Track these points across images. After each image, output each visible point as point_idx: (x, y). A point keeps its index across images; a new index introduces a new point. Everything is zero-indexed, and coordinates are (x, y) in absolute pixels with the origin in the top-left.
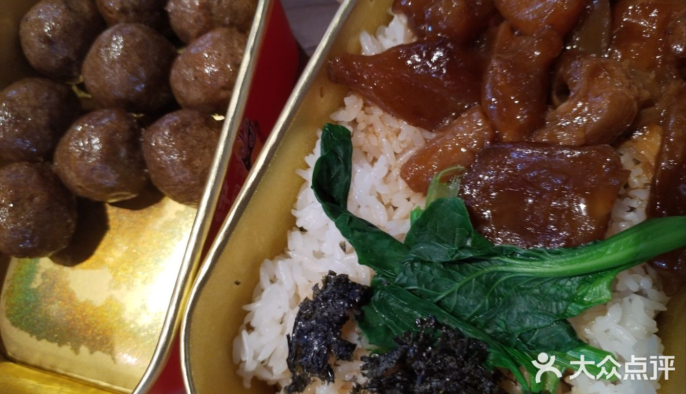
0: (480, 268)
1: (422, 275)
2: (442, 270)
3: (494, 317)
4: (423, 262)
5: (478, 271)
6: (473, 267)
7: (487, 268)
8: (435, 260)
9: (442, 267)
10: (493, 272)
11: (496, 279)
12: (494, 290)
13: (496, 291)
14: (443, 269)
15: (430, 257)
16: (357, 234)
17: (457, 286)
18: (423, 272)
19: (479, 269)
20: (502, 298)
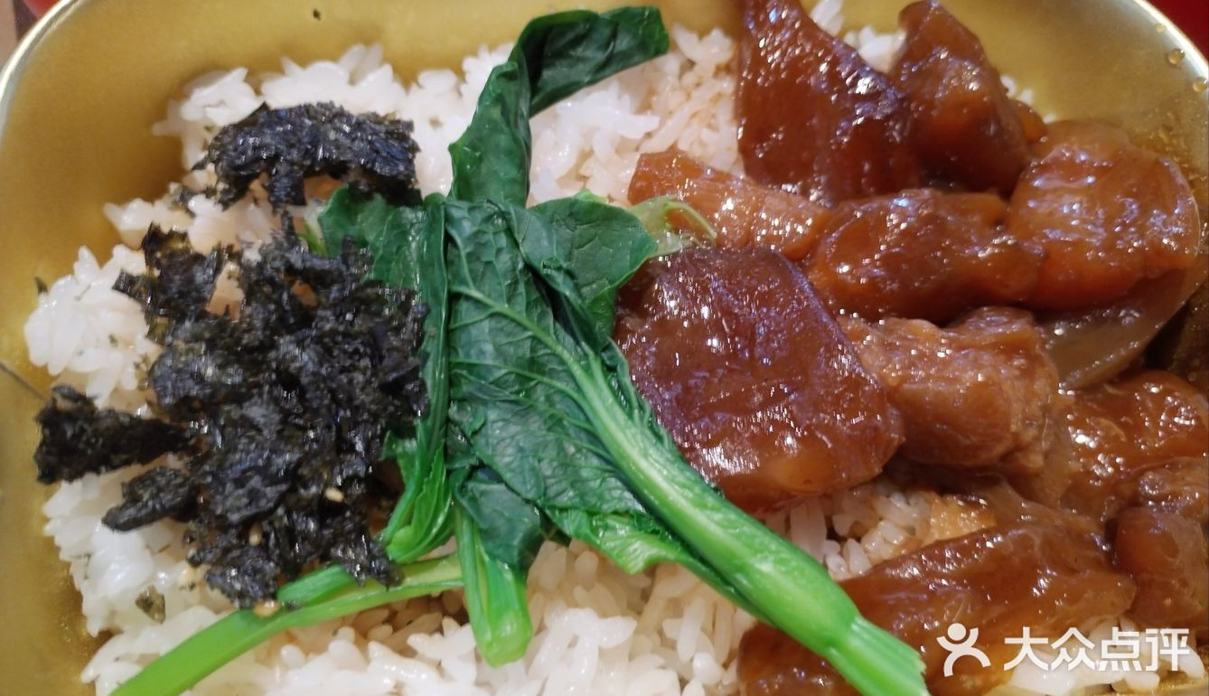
0: (557, 337)
1: (485, 238)
2: (514, 269)
3: (485, 403)
4: (509, 231)
5: (549, 335)
6: (552, 326)
7: (565, 348)
8: (524, 249)
9: (521, 265)
10: (562, 362)
11: (551, 374)
12: (532, 380)
13: (533, 383)
14: (517, 272)
15: (523, 239)
16: (496, 113)
17: (504, 307)
18: (491, 237)
19: (554, 337)
20: (525, 396)
